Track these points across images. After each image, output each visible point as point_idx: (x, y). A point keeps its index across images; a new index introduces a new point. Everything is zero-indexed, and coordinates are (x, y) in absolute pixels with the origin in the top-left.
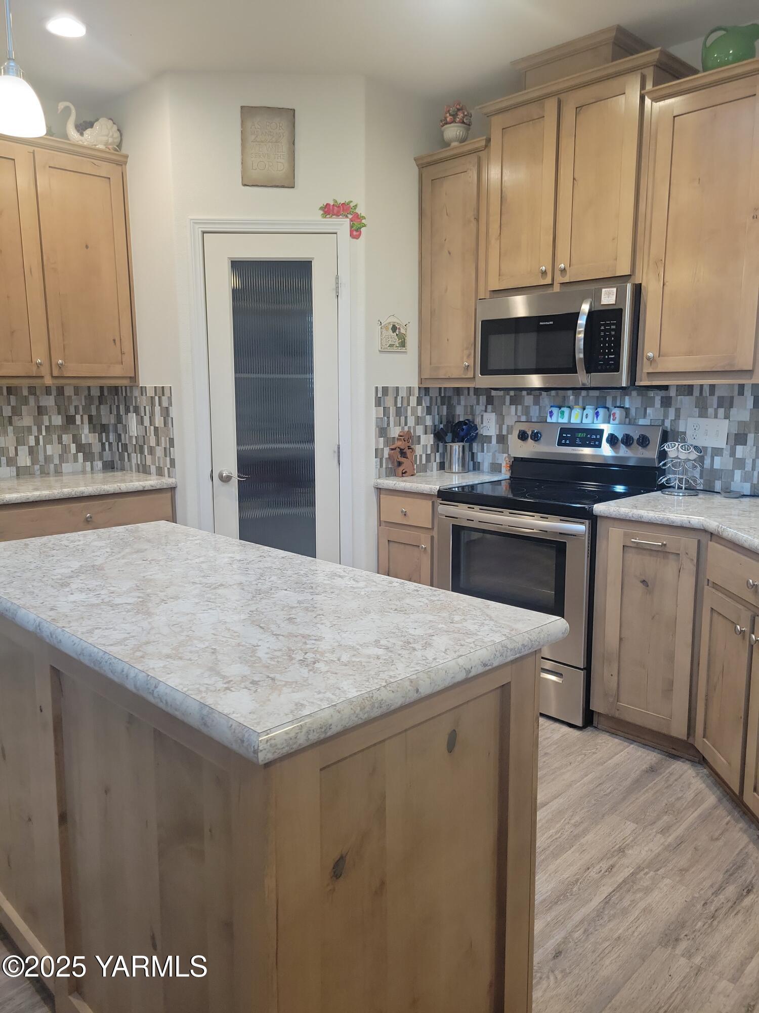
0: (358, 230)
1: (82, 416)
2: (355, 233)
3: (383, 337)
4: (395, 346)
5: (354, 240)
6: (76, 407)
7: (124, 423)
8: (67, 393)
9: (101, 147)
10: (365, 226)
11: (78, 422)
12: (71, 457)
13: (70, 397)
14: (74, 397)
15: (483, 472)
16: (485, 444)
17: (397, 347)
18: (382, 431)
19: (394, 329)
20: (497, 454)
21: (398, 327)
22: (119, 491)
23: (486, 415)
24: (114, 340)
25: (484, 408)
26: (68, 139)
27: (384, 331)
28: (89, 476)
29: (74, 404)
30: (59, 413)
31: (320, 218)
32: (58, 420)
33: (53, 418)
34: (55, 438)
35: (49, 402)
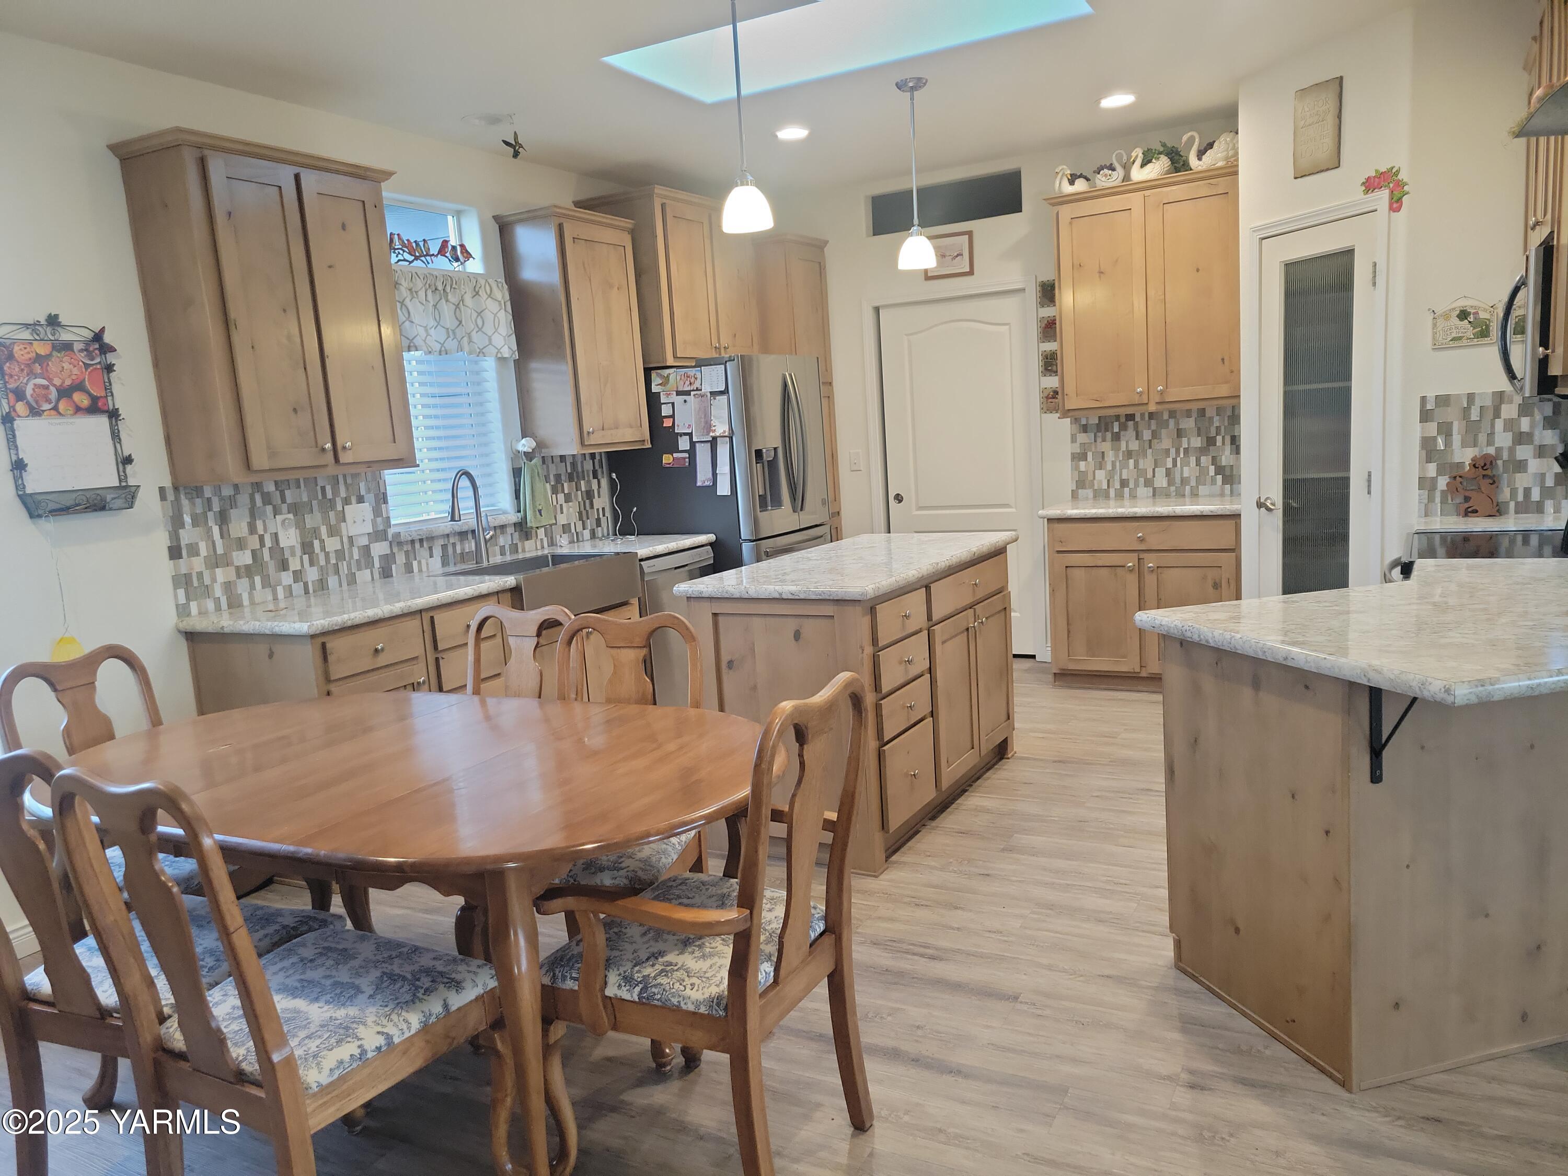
0: (1400, 200)
1: (1223, 437)
2: (1396, 205)
3: (1439, 329)
4: (1465, 338)
5: (1396, 213)
6: (1218, 428)
8: (1208, 414)
9: (1220, 164)
10: (1407, 193)
11: (1219, 443)
12: (1209, 480)
13: (1211, 419)
14: (1216, 419)
17: (1468, 339)
18: (1434, 455)
19: (1464, 315)
22: (1173, 514)
24: (1223, 359)
26: (1191, 170)
27: (1441, 323)
28: (1228, 498)
29: (1215, 425)
30: (1199, 435)
31: (1362, 196)
32: (1197, 442)
33: (1193, 440)
34: (1193, 460)
35: (1189, 424)
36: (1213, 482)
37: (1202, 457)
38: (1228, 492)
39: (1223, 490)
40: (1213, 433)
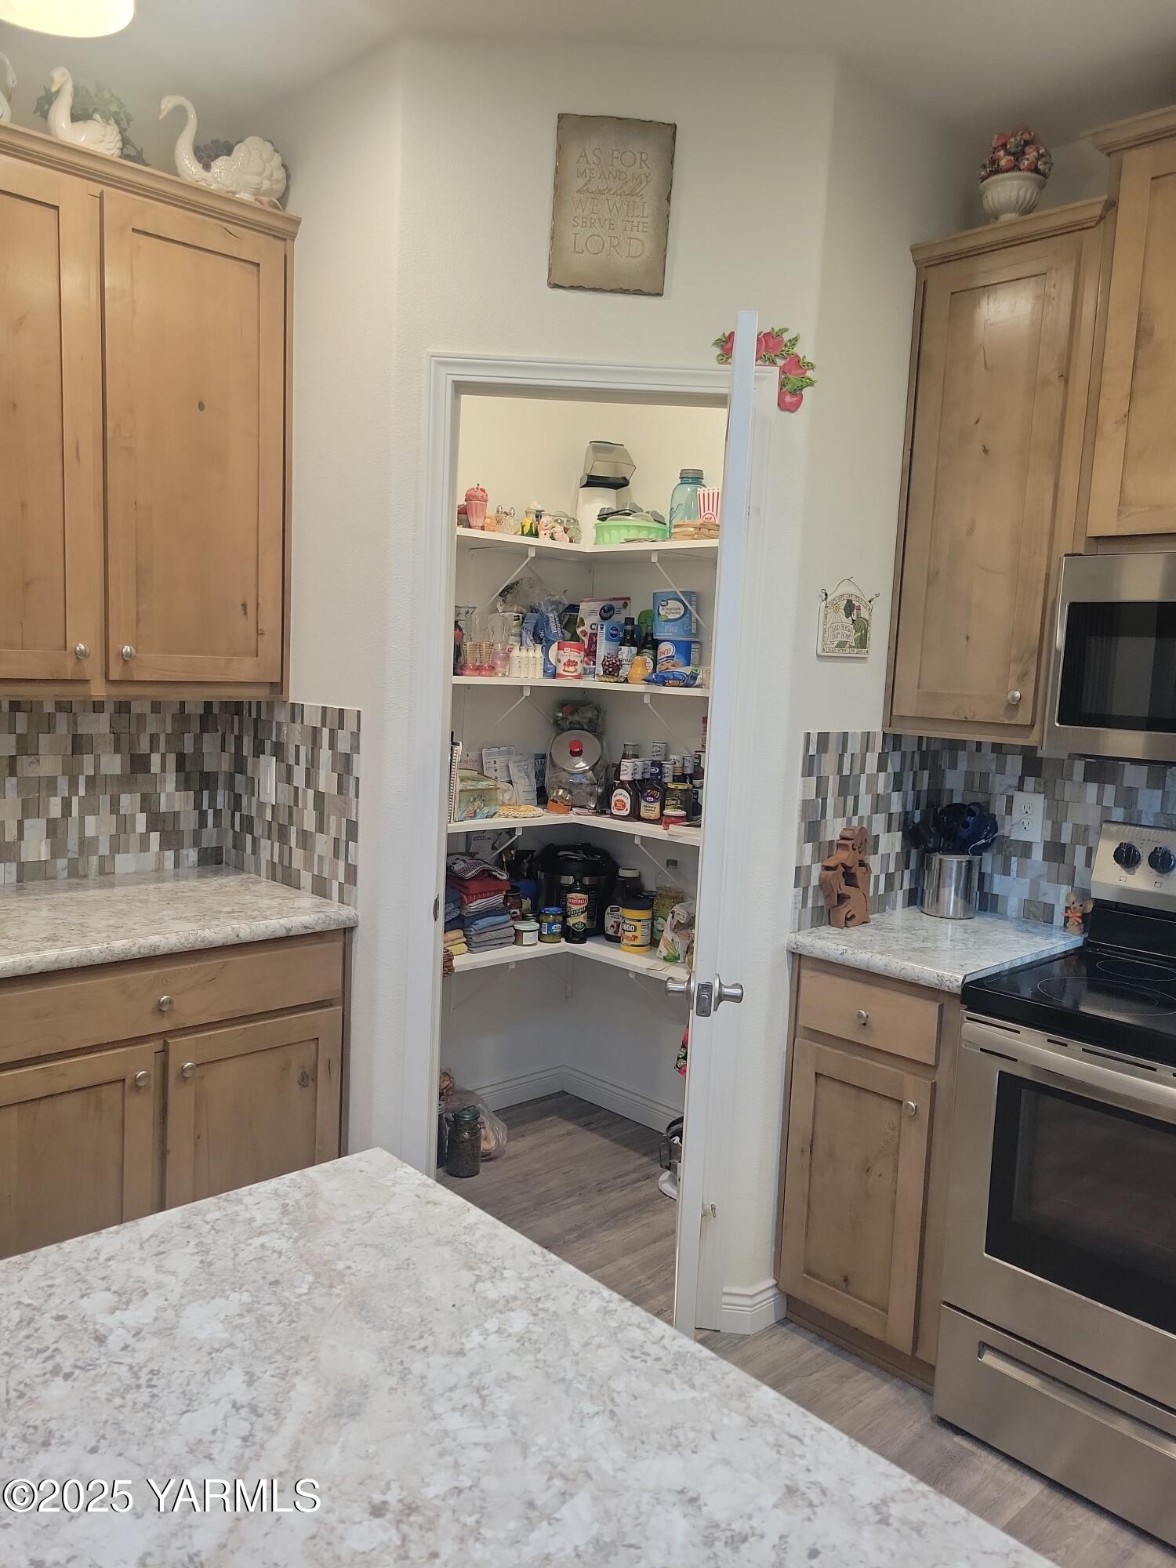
0: (797, 393)
1: (163, 756)
2: (790, 398)
3: (829, 625)
4: (848, 645)
5: (787, 413)
6: (153, 738)
7: (250, 774)
8: (136, 712)
9: (245, 196)
10: (811, 384)
11: (155, 768)
12: (134, 840)
13: (141, 717)
14: (150, 718)
15: (1004, 916)
16: (1014, 859)
17: (851, 647)
18: (812, 830)
19: (850, 608)
20: (1044, 883)
21: (857, 604)
23: (1019, 798)
24: (244, 606)
25: (1015, 782)
26: (177, 175)
27: (831, 613)
29: (149, 731)
30: (117, 750)
31: (715, 364)
32: (113, 764)
33: (104, 759)
34: (105, 801)
35: (98, 726)
36: (144, 847)
37: (123, 797)
38: (169, 864)
39: (160, 860)
40: (144, 747)
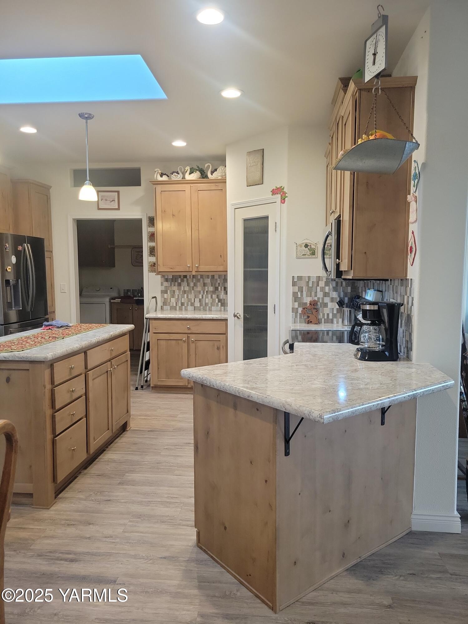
0: (284, 199)
1: (221, 287)
2: (283, 201)
3: (298, 250)
4: (307, 255)
5: (283, 204)
6: (219, 284)
8: (215, 278)
9: (220, 178)
10: (287, 197)
11: (219, 290)
14: (218, 279)
17: (308, 255)
19: (306, 246)
21: (309, 245)
22: (202, 318)
24: (221, 256)
26: (209, 178)
27: (299, 248)
29: (218, 282)
30: (212, 286)
31: (271, 196)
32: (211, 289)
33: (209, 288)
34: (210, 296)
35: (208, 281)
36: (217, 305)
37: (213, 295)
38: (223, 310)
39: (221, 309)
40: (217, 285)
